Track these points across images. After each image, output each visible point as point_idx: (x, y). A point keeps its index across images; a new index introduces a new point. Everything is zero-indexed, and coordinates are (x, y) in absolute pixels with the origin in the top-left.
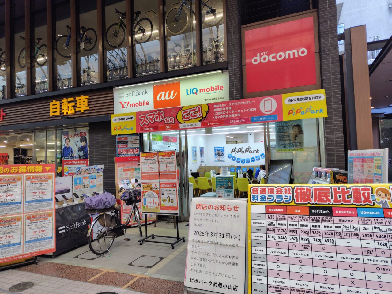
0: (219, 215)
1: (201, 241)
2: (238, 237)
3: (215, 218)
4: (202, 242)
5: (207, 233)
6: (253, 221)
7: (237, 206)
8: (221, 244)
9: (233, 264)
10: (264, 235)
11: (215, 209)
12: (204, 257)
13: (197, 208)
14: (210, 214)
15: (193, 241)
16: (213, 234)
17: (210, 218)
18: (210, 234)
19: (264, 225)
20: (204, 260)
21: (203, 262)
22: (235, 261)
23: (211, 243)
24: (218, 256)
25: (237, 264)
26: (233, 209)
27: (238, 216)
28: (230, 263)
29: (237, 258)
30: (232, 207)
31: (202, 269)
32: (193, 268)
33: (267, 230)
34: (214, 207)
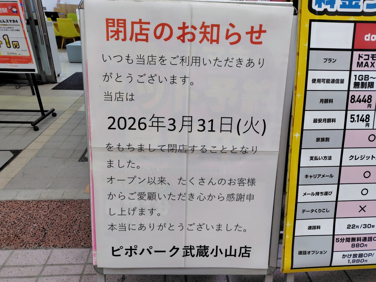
0: (197, 60)
2: (260, 128)
3: (180, 70)
4: (141, 149)
5: (157, 122)
6: (312, 75)
7: (261, 26)
8: (203, 151)
9: (240, 197)
10: (340, 116)
11: (182, 38)
12: (151, 188)
13: (111, 34)
14: (162, 59)
15: (109, 148)
16: (178, 125)
17: (165, 71)
18: (167, 123)
19: (345, 86)
20: (151, 196)
21: (147, 204)
22: (246, 190)
23: (172, 149)
24: (196, 181)
25: (250, 197)
26: (246, 38)
27: (262, 63)
28: (231, 196)
29: (252, 182)
30: (242, 29)
31: (146, 220)
32: (117, 221)
33: (350, 99)
34: (178, 33)
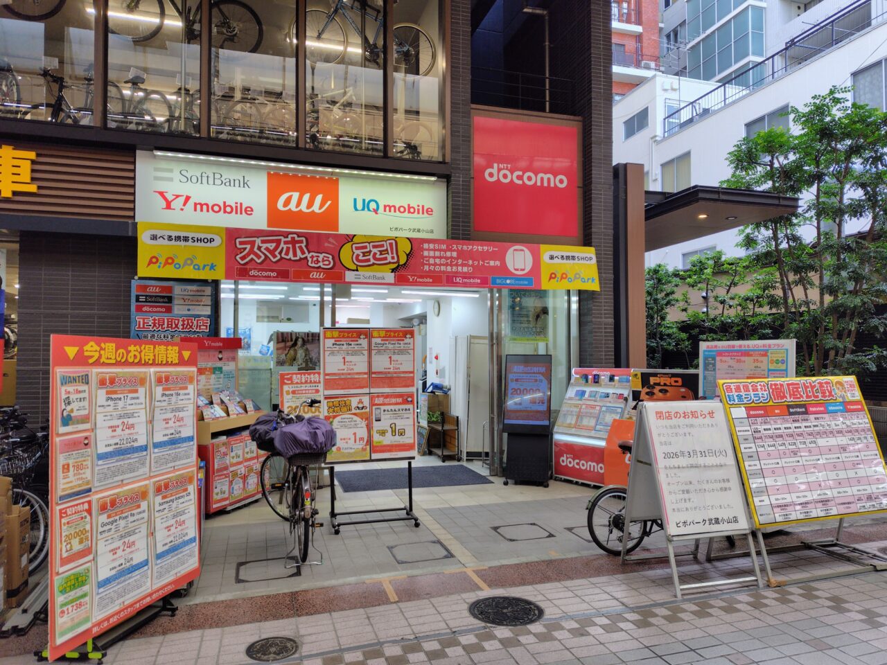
0: (692, 426)
1: (676, 466)
2: (724, 453)
3: (687, 430)
4: (679, 467)
5: (683, 453)
6: (737, 429)
7: (712, 411)
8: (705, 466)
9: (726, 489)
10: (753, 445)
11: (684, 417)
12: (686, 488)
13: (658, 417)
14: (679, 426)
15: (666, 468)
16: (692, 454)
17: (681, 431)
18: (687, 454)
19: (750, 433)
20: (688, 492)
21: (686, 496)
22: (726, 485)
23: (692, 466)
24: (705, 482)
25: (730, 489)
26: (708, 416)
27: (716, 425)
28: (721, 489)
29: (728, 480)
30: (706, 413)
31: (688, 505)
32: (675, 506)
33: (755, 438)
34: (683, 415)
